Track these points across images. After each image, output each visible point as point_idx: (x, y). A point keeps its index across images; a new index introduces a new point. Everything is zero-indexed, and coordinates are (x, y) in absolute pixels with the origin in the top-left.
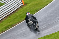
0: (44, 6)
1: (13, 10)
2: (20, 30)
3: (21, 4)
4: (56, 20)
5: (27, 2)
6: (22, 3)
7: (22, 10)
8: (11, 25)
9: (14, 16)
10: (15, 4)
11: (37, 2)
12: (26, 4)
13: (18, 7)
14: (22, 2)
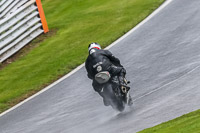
0: (114, 38)
1: (10, 49)
2: (34, 119)
3: (36, 30)
4: (156, 83)
5: (56, 23)
6: (41, 28)
7: (42, 49)
8: (5, 102)
9: (14, 72)
10: (18, 29)
11: (91, 24)
12: (54, 30)
13: (27, 41)
14: (40, 22)
